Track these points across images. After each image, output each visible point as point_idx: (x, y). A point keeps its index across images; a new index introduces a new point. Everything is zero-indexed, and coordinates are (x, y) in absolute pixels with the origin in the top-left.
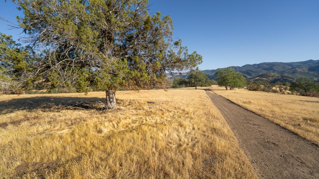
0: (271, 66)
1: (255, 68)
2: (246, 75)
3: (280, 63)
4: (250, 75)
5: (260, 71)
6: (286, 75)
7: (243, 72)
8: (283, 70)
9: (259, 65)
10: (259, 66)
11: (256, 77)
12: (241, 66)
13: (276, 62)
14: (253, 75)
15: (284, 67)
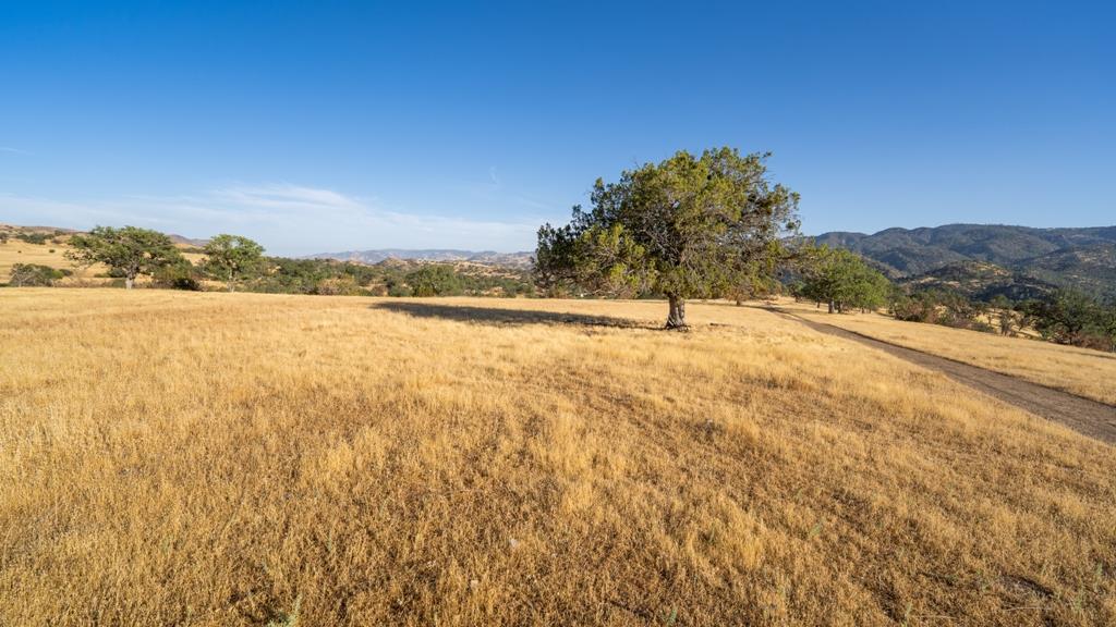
0: (980, 239)
1: (921, 242)
2: (887, 267)
3: (1017, 228)
4: (901, 268)
5: (941, 256)
6: (1034, 273)
7: (876, 256)
8: (1025, 254)
9: (936, 231)
10: (938, 235)
11: (921, 277)
12: (870, 232)
13: (1001, 226)
14: (913, 266)
15: (1029, 245)
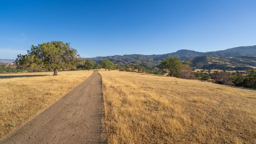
0: (137, 57)
1: (130, 57)
2: (125, 61)
3: (142, 55)
4: (127, 62)
5: (133, 60)
6: (144, 62)
7: (123, 60)
8: (143, 59)
9: (132, 55)
10: (132, 56)
11: (130, 63)
12: (122, 55)
13: (140, 55)
14: (129, 61)
15: (143, 58)
